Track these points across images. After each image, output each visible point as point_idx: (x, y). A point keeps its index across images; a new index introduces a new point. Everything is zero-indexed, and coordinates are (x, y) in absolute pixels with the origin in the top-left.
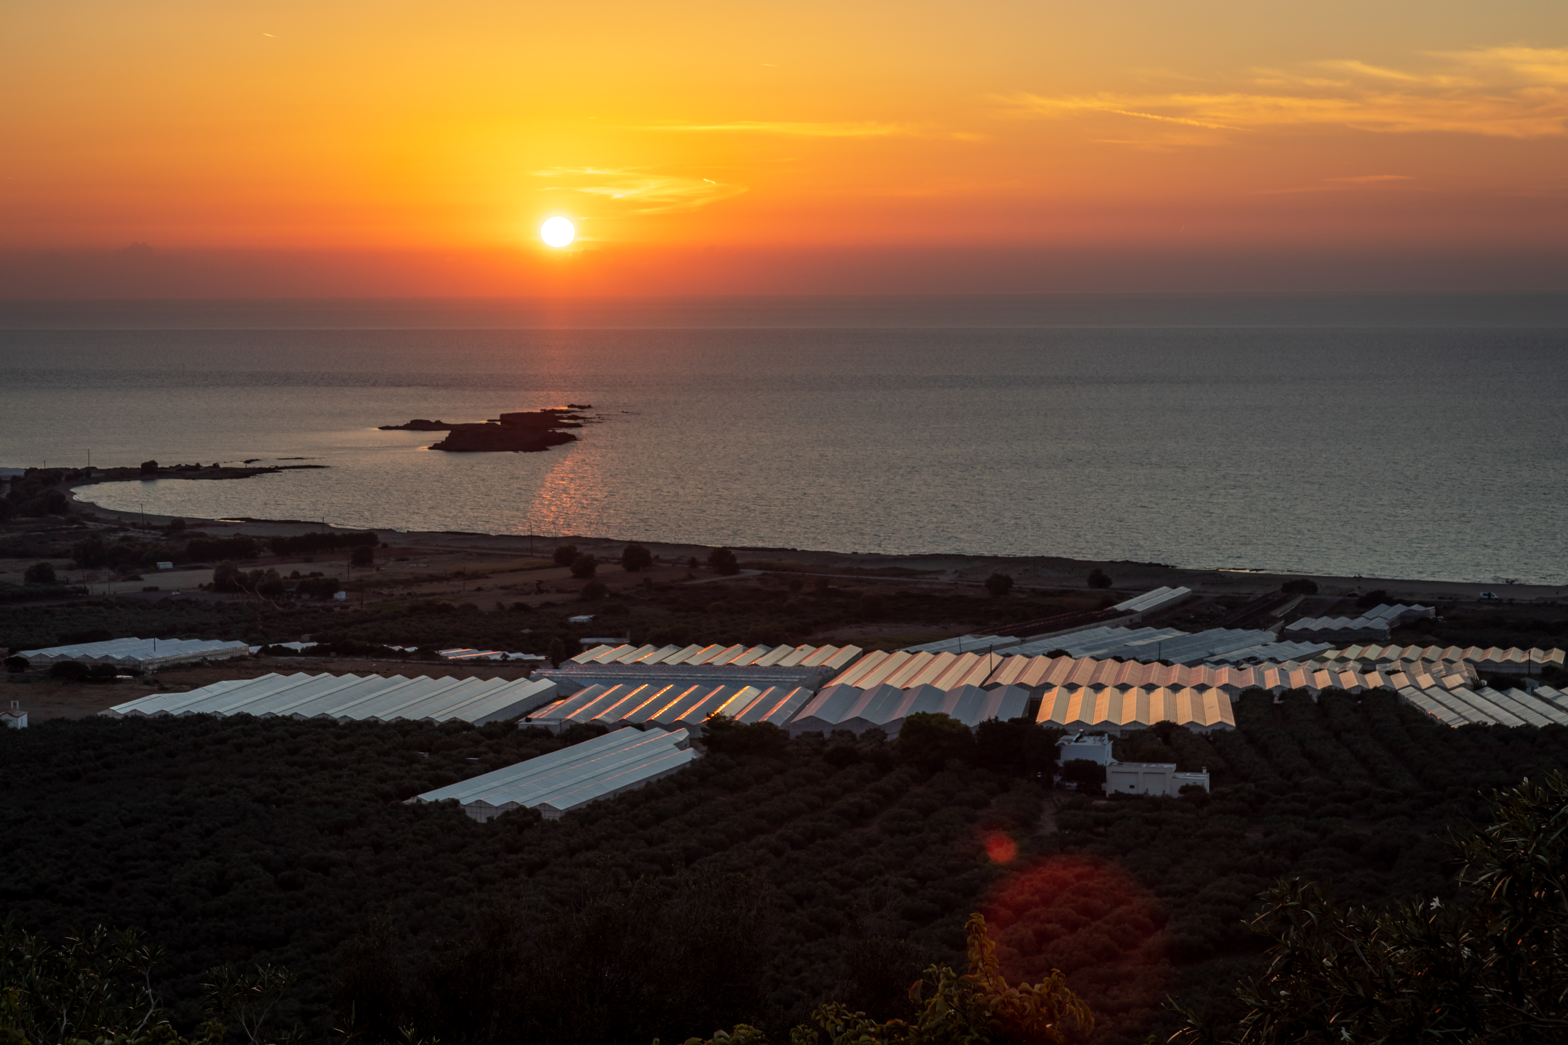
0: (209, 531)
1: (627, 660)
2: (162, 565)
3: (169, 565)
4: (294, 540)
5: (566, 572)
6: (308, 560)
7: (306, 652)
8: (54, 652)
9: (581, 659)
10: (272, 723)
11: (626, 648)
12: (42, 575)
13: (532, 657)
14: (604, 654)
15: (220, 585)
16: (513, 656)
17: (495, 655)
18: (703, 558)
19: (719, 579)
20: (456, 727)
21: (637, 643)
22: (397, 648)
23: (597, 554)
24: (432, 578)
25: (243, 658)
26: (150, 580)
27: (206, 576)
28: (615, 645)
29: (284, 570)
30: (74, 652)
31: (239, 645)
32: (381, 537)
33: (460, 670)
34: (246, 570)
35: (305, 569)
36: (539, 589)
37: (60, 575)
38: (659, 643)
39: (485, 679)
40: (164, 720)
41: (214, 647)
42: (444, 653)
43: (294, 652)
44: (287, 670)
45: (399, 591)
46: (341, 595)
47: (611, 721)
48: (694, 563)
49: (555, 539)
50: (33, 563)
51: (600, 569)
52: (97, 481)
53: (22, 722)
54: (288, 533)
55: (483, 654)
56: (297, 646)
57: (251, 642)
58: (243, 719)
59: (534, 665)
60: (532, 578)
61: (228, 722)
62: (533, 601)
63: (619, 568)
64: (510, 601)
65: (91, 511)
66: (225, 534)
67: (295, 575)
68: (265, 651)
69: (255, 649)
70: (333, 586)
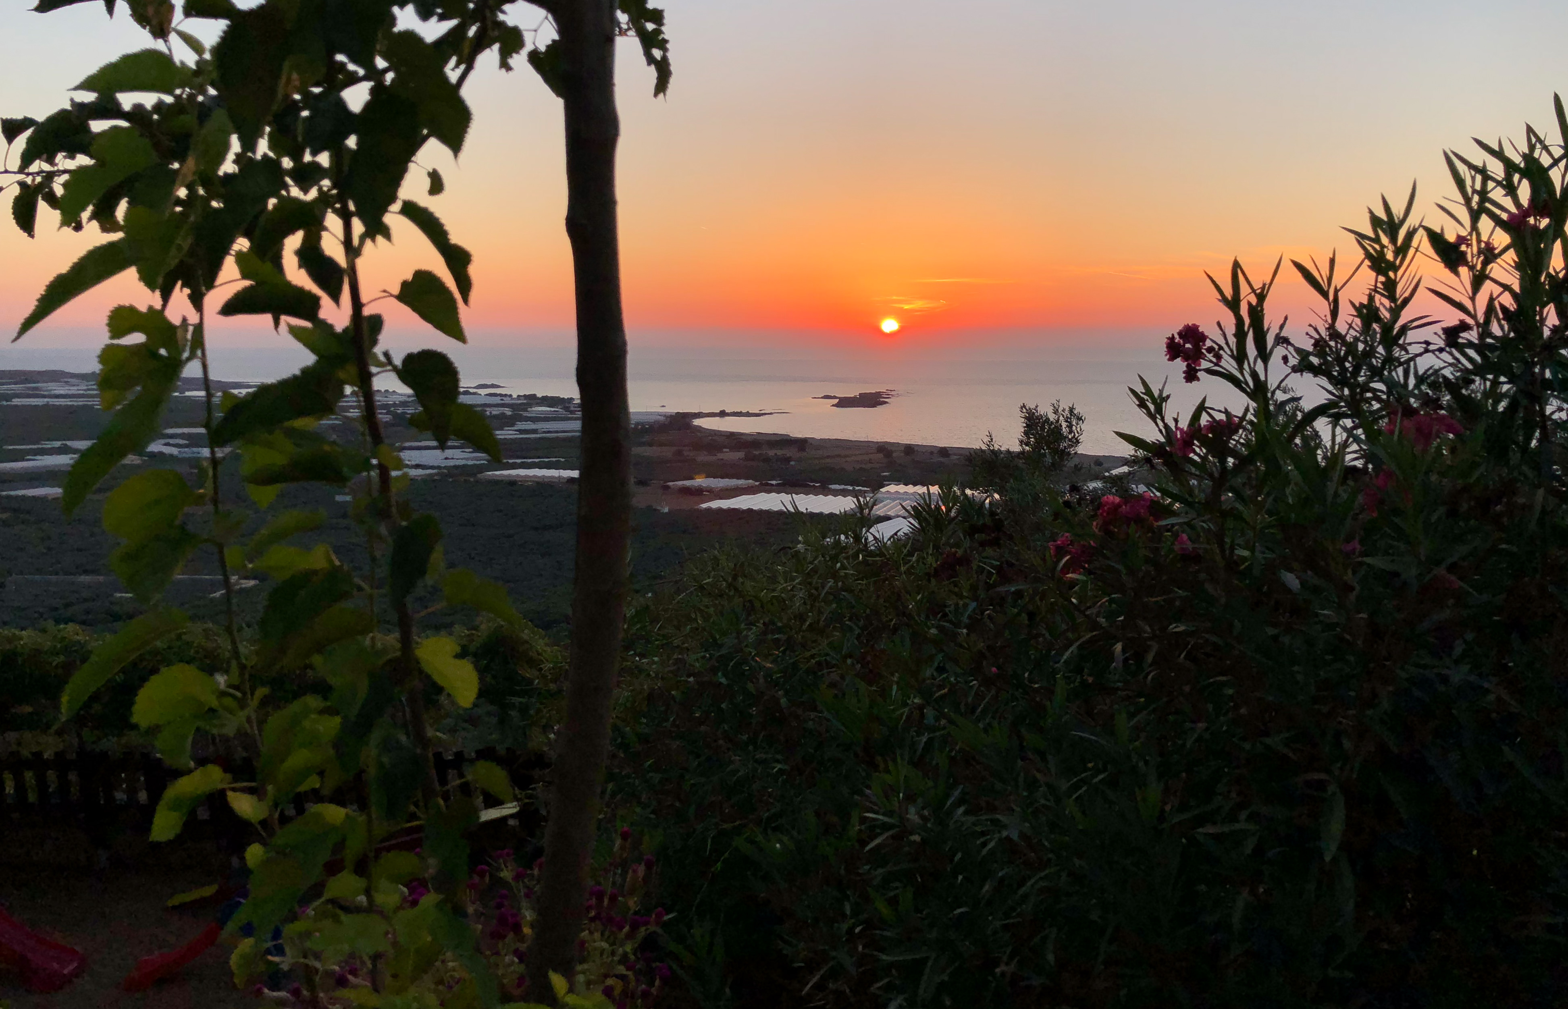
0: (743, 437)
1: (902, 491)
2: (725, 450)
3: (728, 450)
4: (776, 441)
5: (881, 455)
6: (782, 449)
7: (778, 485)
8: (680, 483)
9: (883, 490)
10: (761, 512)
11: (902, 486)
12: (679, 453)
13: (866, 489)
14: (892, 488)
15: (747, 458)
16: (857, 488)
17: (851, 488)
18: (936, 452)
19: (941, 459)
20: (831, 515)
21: (906, 485)
22: (812, 484)
23: (893, 449)
24: (828, 457)
25: (752, 487)
26: (720, 456)
27: (740, 455)
28: (897, 485)
29: (771, 453)
30: (688, 483)
31: (750, 481)
32: (809, 440)
33: (836, 493)
34: (757, 453)
35: (779, 452)
36: (870, 461)
37: (686, 453)
38: (915, 485)
39: (845, 497)
40: (720, 510)
41: (741, 482)
42: (830, 486)
43: (772, 485)
44: (769, 492)
45: (817, 462)
46: (792, 463)
47: (893, 515)
48: (932, 453)
49: (877, 443)
50: (675, 448)
51: (894, 455)
52: (702, 417)
53: (666, 510)
54: (773, 438)
55: (846, 487)
56: (774, 482)
57: (756, 481)
58: (750, 511)
59: (865, 492)
60: (866, 458)
61: (744, 511)
62: (869, 466)
63: (902, 454)
64: (858, 467)
65: (699, 429)
66: (749, 439)
67: (776, 454)
68: (761, 484)
69: (757, 483)
70: (788, 460)
